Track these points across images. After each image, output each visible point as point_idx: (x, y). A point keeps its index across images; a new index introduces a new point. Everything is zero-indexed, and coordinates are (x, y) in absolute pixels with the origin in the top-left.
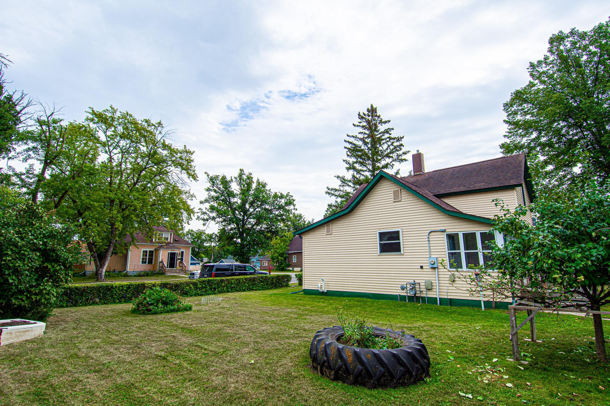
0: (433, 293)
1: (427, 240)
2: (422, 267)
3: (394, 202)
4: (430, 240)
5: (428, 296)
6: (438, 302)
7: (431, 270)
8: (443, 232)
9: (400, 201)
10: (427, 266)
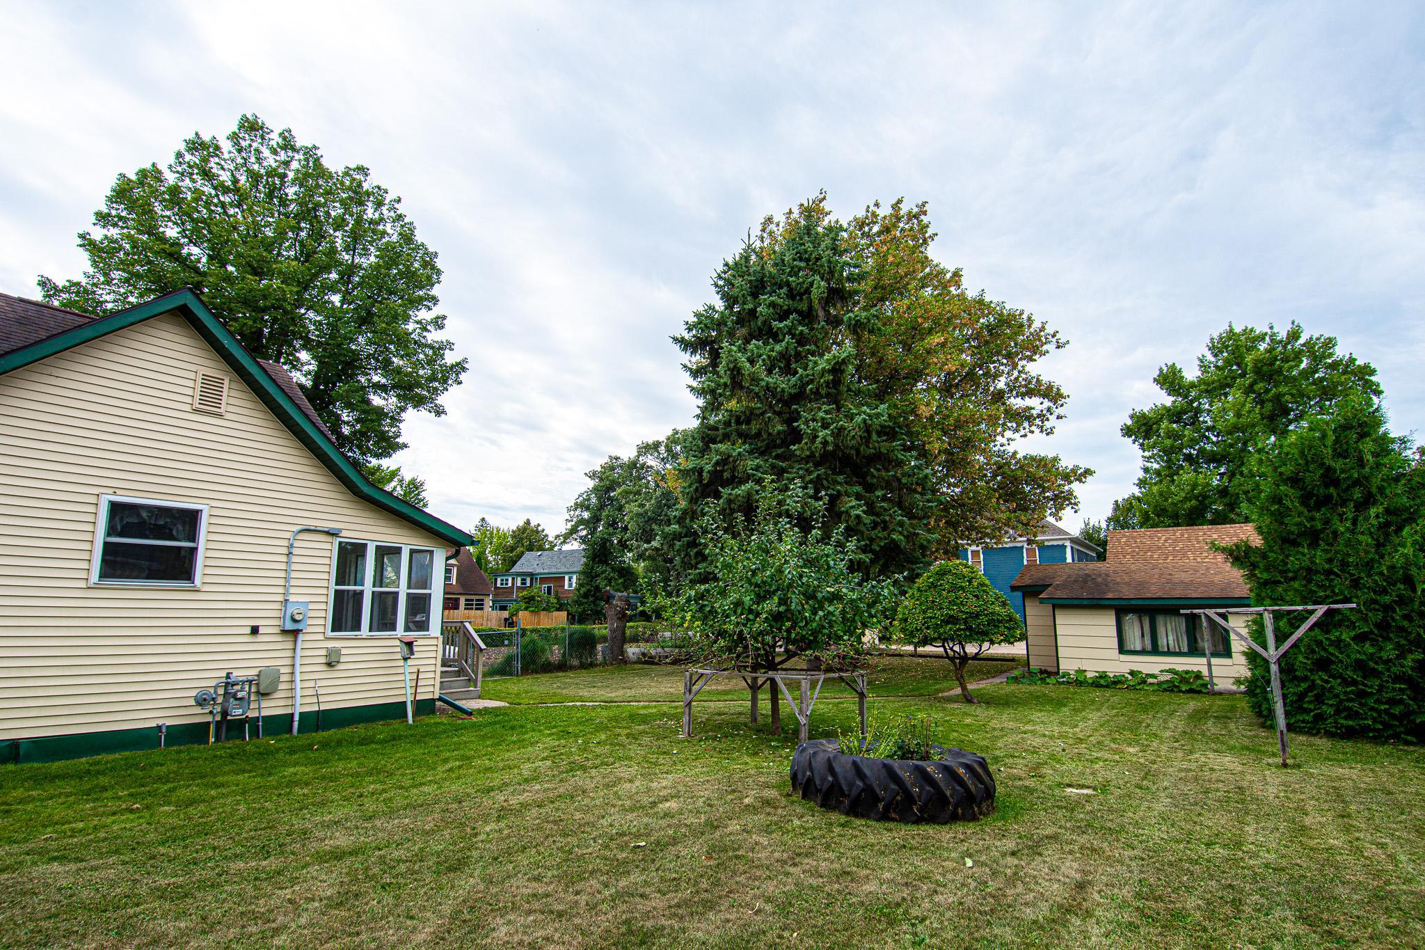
0: (272, 703)
1: (285, 551)
2: (255, 630)
3: (196, 411)
4: (295, 551)
5: (265, 713)
6: (296, 724)
7: (279, 638)
8: (333, 535)
9: (220, 416)
10: (269, 628)
